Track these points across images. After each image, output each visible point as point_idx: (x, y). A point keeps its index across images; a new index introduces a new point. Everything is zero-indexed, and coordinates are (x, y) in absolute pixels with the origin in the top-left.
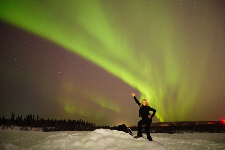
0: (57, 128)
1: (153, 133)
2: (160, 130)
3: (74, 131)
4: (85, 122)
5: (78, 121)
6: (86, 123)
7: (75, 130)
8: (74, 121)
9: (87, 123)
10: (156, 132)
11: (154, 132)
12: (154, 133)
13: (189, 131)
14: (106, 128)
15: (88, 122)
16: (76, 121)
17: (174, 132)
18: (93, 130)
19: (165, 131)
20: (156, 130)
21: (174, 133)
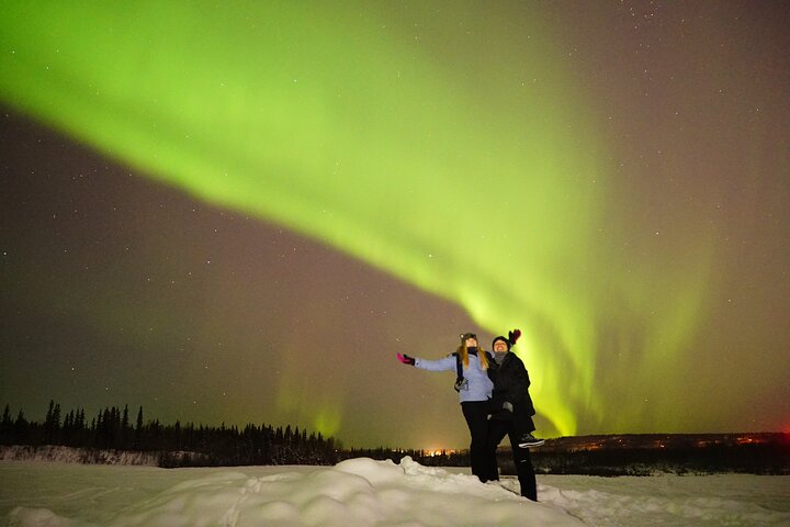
0: (207, 457)
1: (544, 473)
2: (568, 463)
3: (268, 466)
4: (305, 434)
5: (280, 431)
6: (308, 437)
7: (271, 463)
8: (267, 431)
9: (312, 437)
10: (555, 471)
11: (547, 470)
12: (549, 473)
13: (671, 467)
14: (379, 455)
15: (317, 436)
16: (275, 430)
17: (618, 469)
18: (334, 464)
19: (587, 468)
20: (553, 462)
21: (618, 474)
